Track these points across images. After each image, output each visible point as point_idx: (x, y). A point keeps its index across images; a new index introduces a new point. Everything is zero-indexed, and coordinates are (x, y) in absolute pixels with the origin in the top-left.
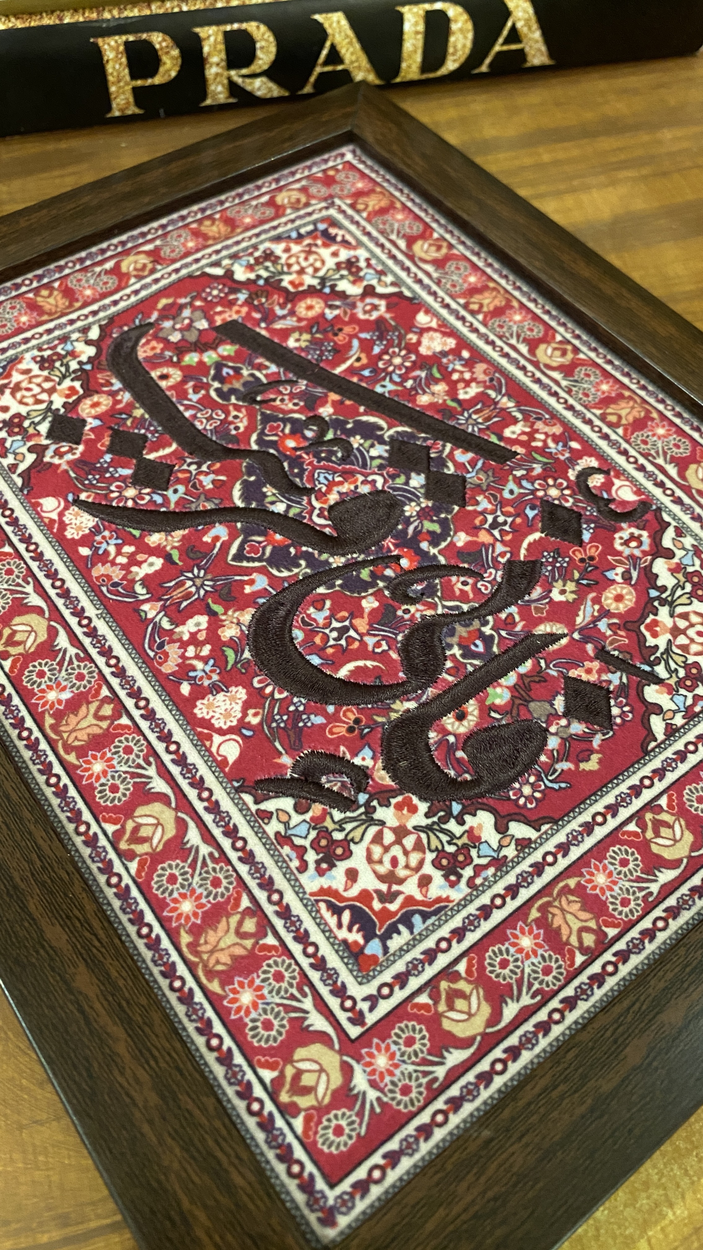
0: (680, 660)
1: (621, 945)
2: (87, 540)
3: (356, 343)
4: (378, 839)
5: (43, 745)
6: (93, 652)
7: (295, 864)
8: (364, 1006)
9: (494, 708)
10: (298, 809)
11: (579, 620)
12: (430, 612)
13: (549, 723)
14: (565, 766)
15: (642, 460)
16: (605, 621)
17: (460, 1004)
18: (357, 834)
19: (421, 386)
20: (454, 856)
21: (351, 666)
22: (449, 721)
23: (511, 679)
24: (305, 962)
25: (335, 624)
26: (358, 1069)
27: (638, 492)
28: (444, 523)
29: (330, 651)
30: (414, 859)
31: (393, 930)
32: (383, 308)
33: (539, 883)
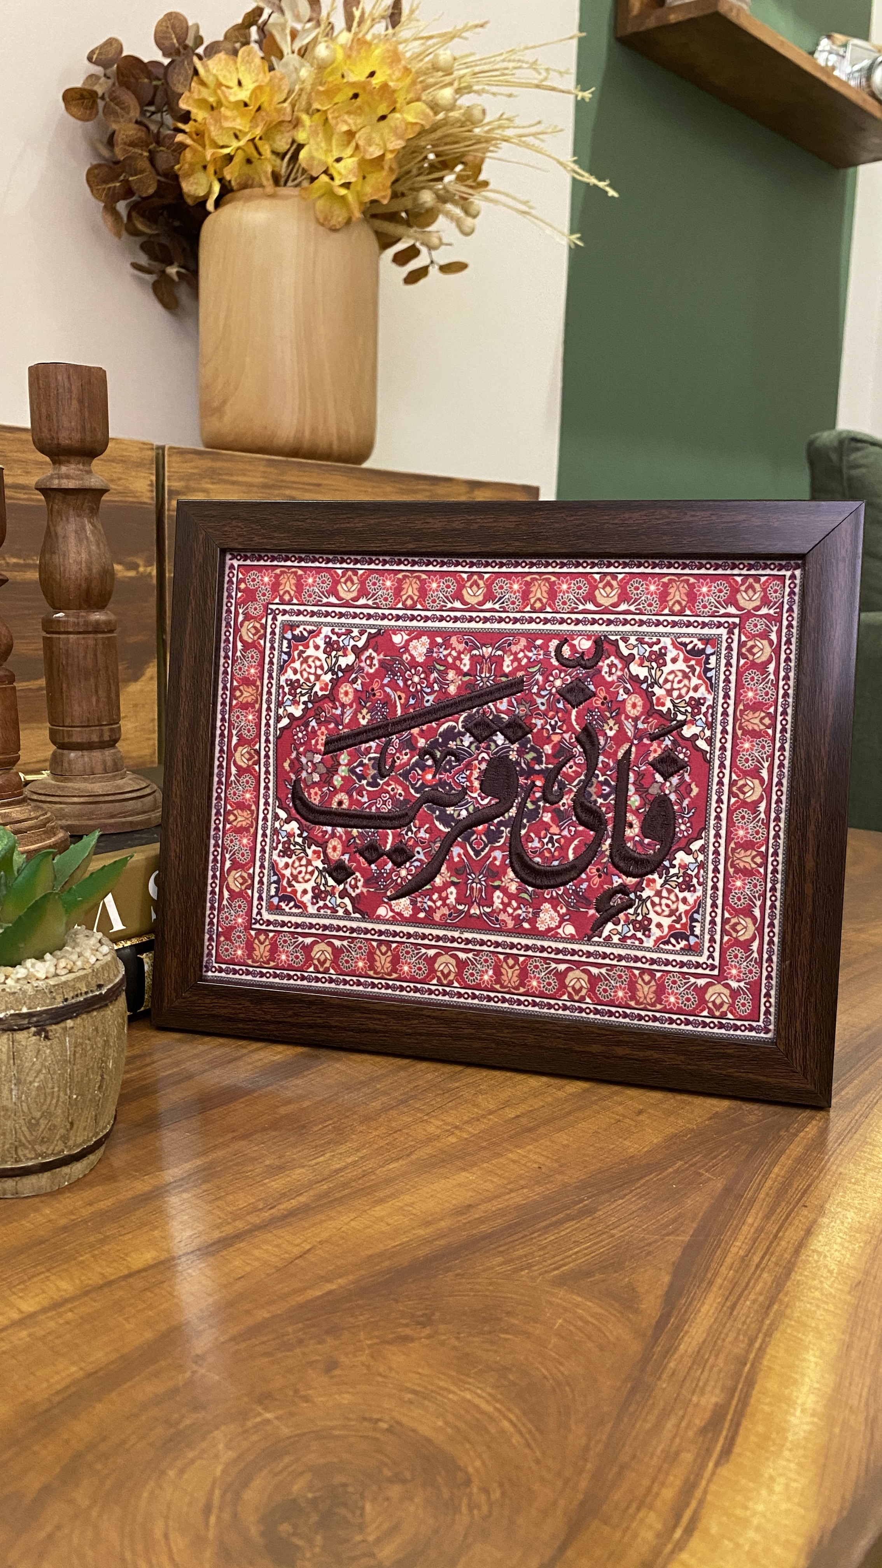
0: (683, 704)
1: (771, 850)
2: (416, 910)
3: (388, 690)
4: (654, 904)
5: (507, 996)
6: (478, 947)
7: (637, 943)
8: (710, 961)
9: (638, 809)
10: (616, 923)
11: (629, 734)
12: (572, 795)
13: (663, 791)
14: (686, 802)
15: (574, 616)
16: (639, 723)
17: (739, 927)
18: (645, 910)
19: (443, 683)
20: (684, 880)
21: (571, 851)
22: (629, 832)
23: (632, 789)
24: (677, 969)
25: (546, 840)
26: (729, 982)
27: (589, 638)
28: (533, 749)
29: (556, 854)
30: (673, 897)
31: (692, 928)
32: (374, 654)
33: (722, 858)
